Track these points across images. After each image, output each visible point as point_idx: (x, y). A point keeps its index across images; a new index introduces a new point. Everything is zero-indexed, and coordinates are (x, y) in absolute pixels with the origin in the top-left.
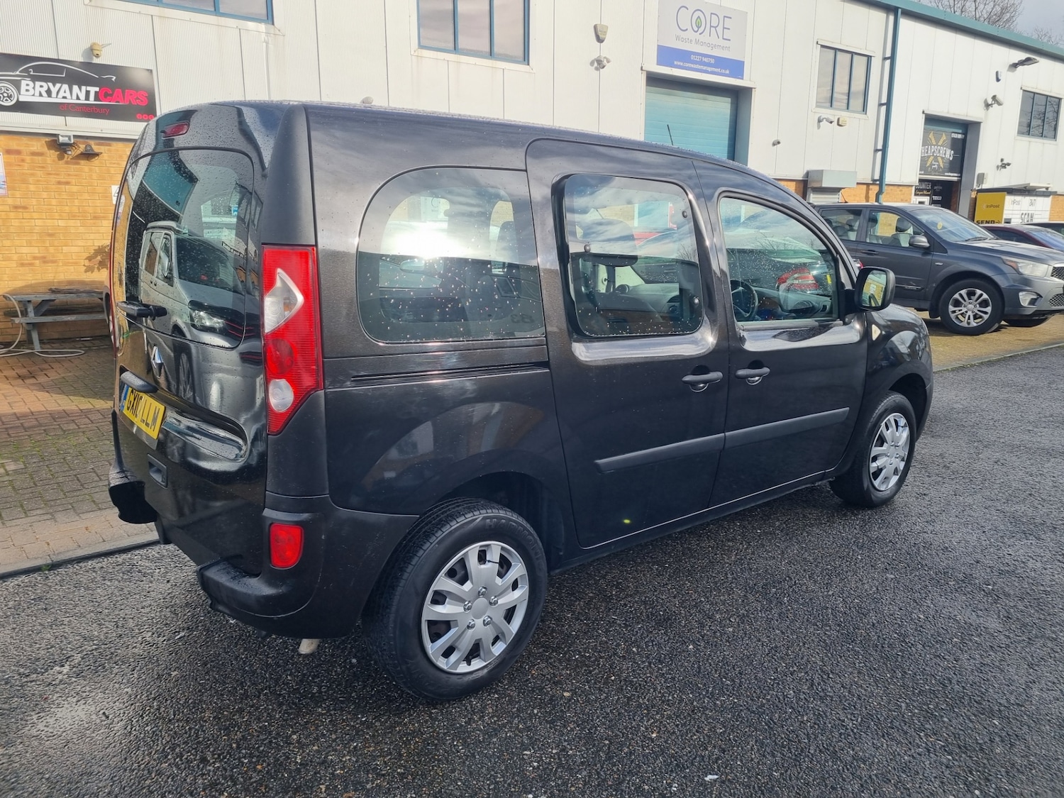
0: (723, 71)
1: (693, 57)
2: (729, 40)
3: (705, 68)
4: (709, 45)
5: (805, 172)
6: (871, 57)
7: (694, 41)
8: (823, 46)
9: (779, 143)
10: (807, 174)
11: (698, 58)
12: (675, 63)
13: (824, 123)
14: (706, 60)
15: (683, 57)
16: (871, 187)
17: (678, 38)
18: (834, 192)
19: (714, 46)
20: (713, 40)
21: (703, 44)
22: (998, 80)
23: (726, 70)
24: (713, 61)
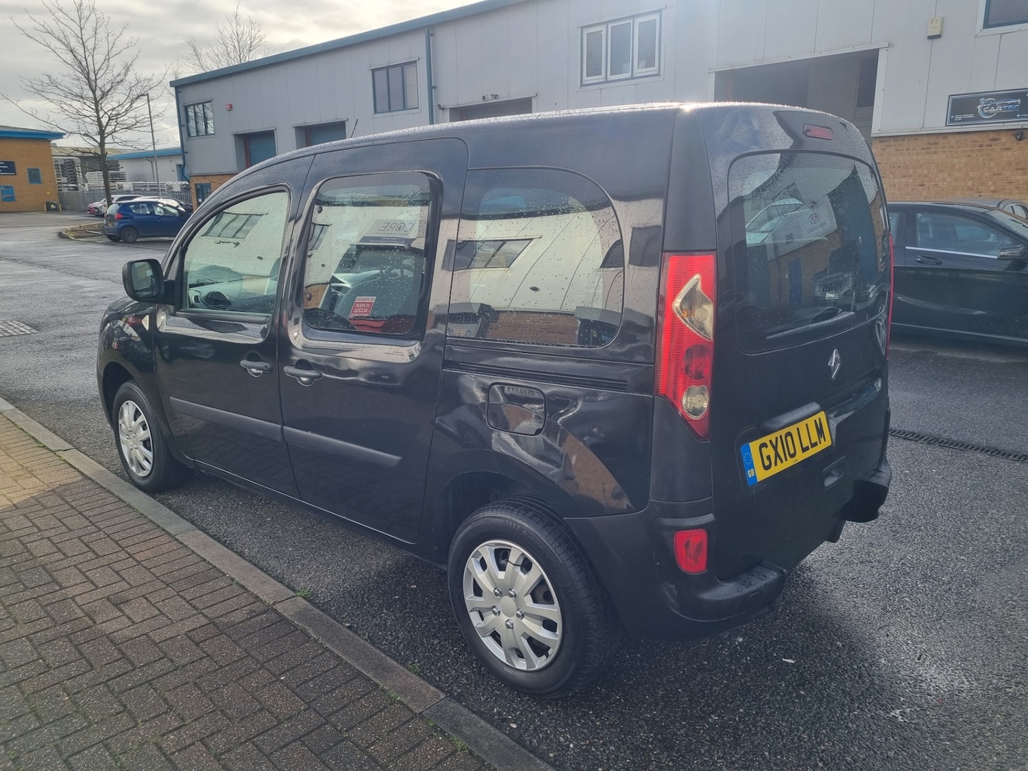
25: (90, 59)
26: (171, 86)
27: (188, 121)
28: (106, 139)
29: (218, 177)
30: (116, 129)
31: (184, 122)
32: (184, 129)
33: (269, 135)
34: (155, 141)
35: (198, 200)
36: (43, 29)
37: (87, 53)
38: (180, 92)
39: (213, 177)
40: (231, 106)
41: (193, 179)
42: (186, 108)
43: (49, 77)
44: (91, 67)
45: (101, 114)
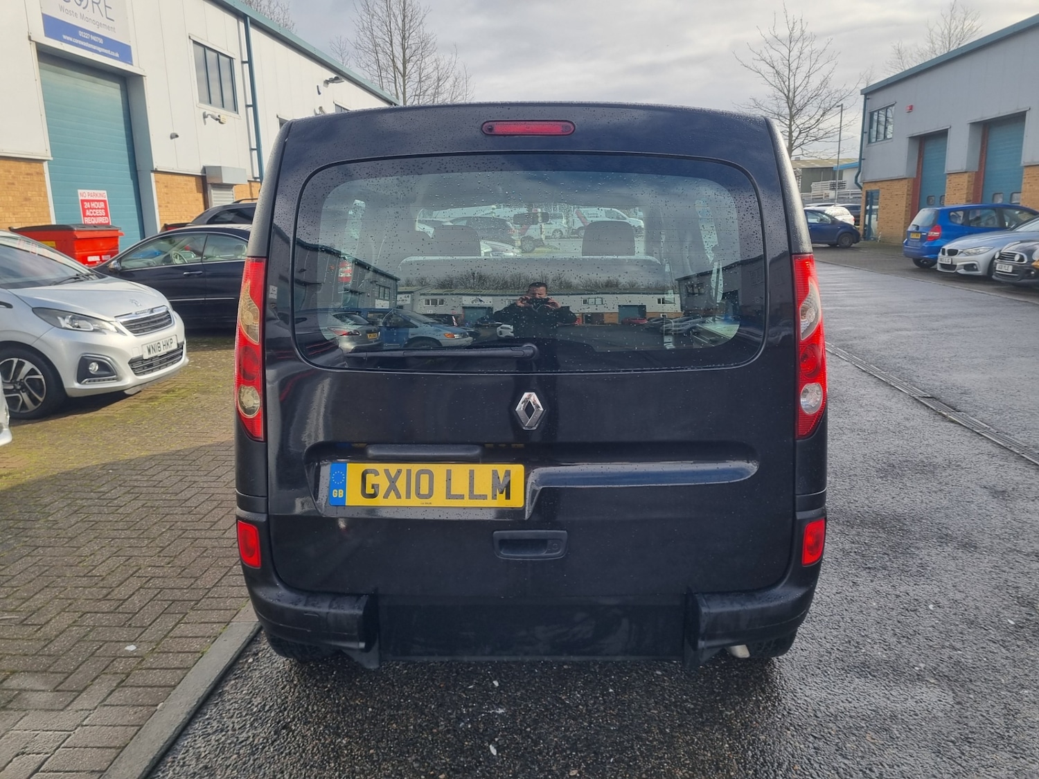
0: (113, 54)
1: (81, 33)
2: (113, 20)
3: (95, 47)
4: (94, 22)
5: (202, 167)
6: (232, 58)
7: (79, 15)
8: (195, 42)
9: (177, 136)
10: (204, 169)
11: (86, 36)
12: (65, 37)
13: (209, 119)
14: (94, 38)
15: (71, 31)
16: (253, 184)
17: (62, 8)
18: (228, 188)
19: (100, 25)
20: (97, 16)
21: (88, 20)
22: (319, 93)
23: (115, 52)
24: (101, 41)
25: (792, 79)
26: (861, 94)
27: (871, 127)
28: (794, 152)
29: (887, 182)
30: (805, 142)
31: (866, 129)
32: (866, 136)
33: (942, 134)
34: (841, 149)
35: (866, 208)
36: (759, 58)
37: (791, 73)
38: (868, 99)
39: (883, 183)
40: (911, 108)
41: (866, 185)
42: (872, 114)
43: (754, 100)
44: (792, 87)
45: (793, 128)
